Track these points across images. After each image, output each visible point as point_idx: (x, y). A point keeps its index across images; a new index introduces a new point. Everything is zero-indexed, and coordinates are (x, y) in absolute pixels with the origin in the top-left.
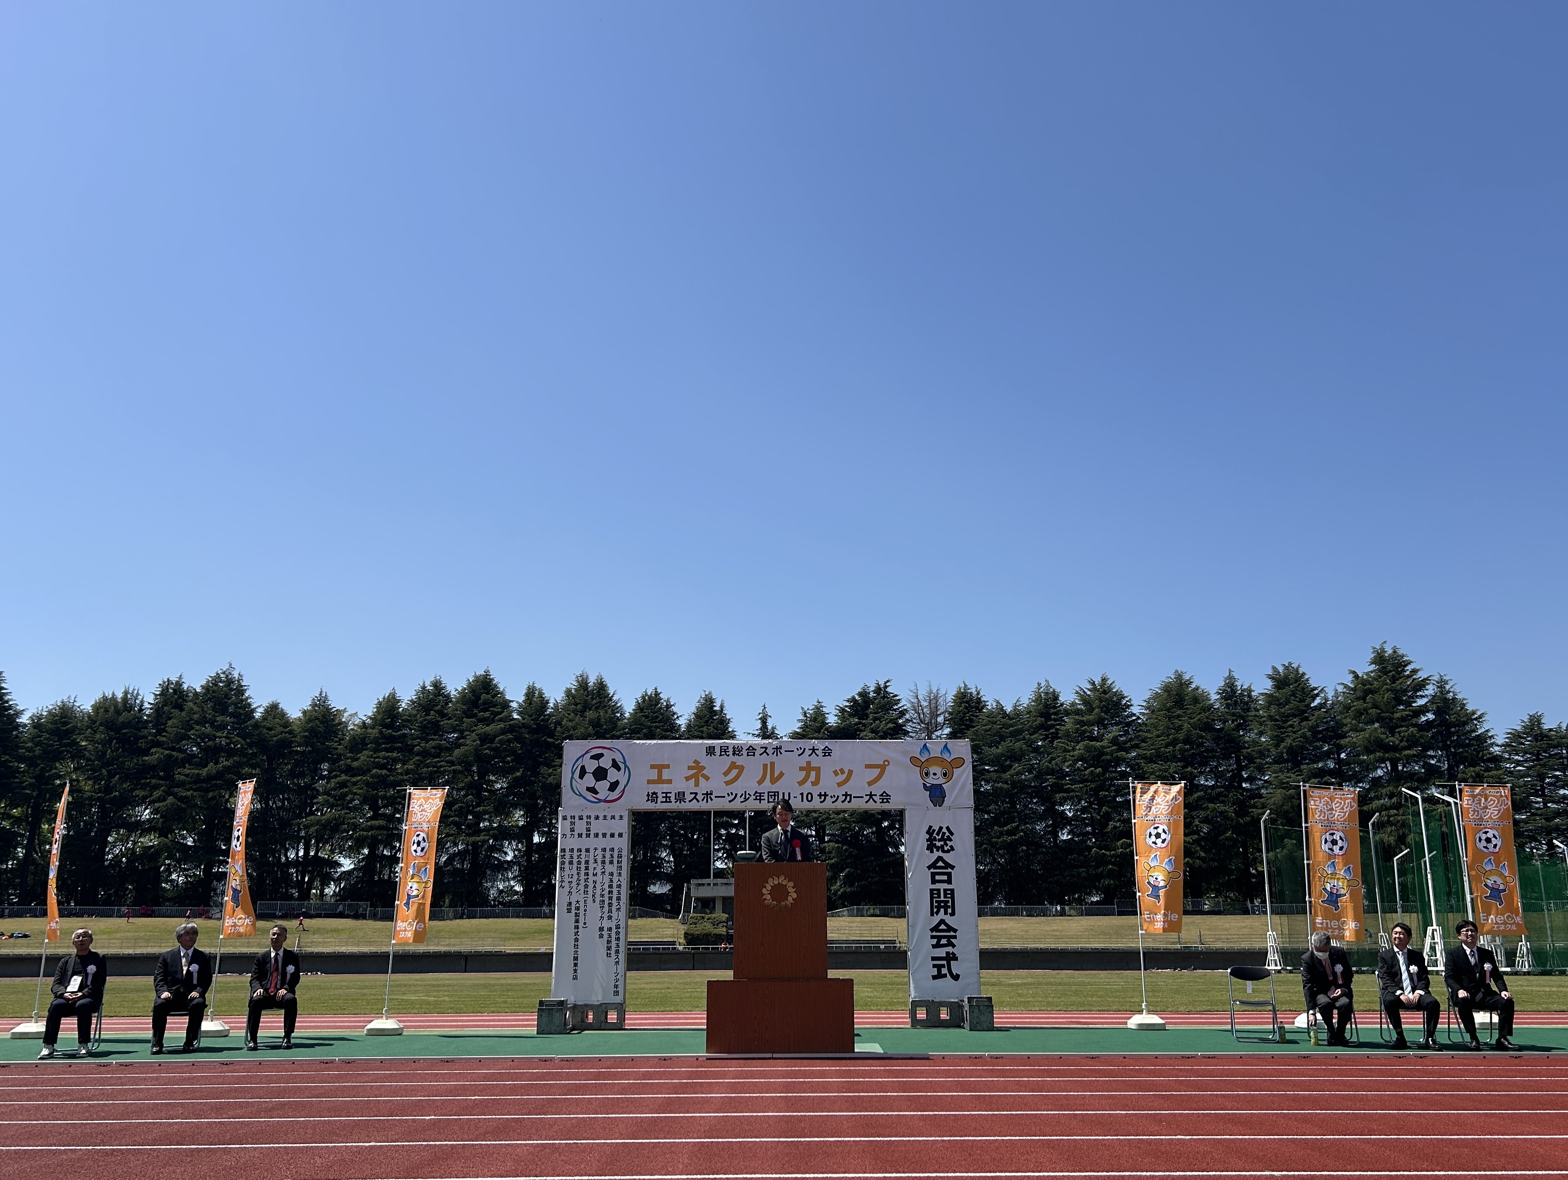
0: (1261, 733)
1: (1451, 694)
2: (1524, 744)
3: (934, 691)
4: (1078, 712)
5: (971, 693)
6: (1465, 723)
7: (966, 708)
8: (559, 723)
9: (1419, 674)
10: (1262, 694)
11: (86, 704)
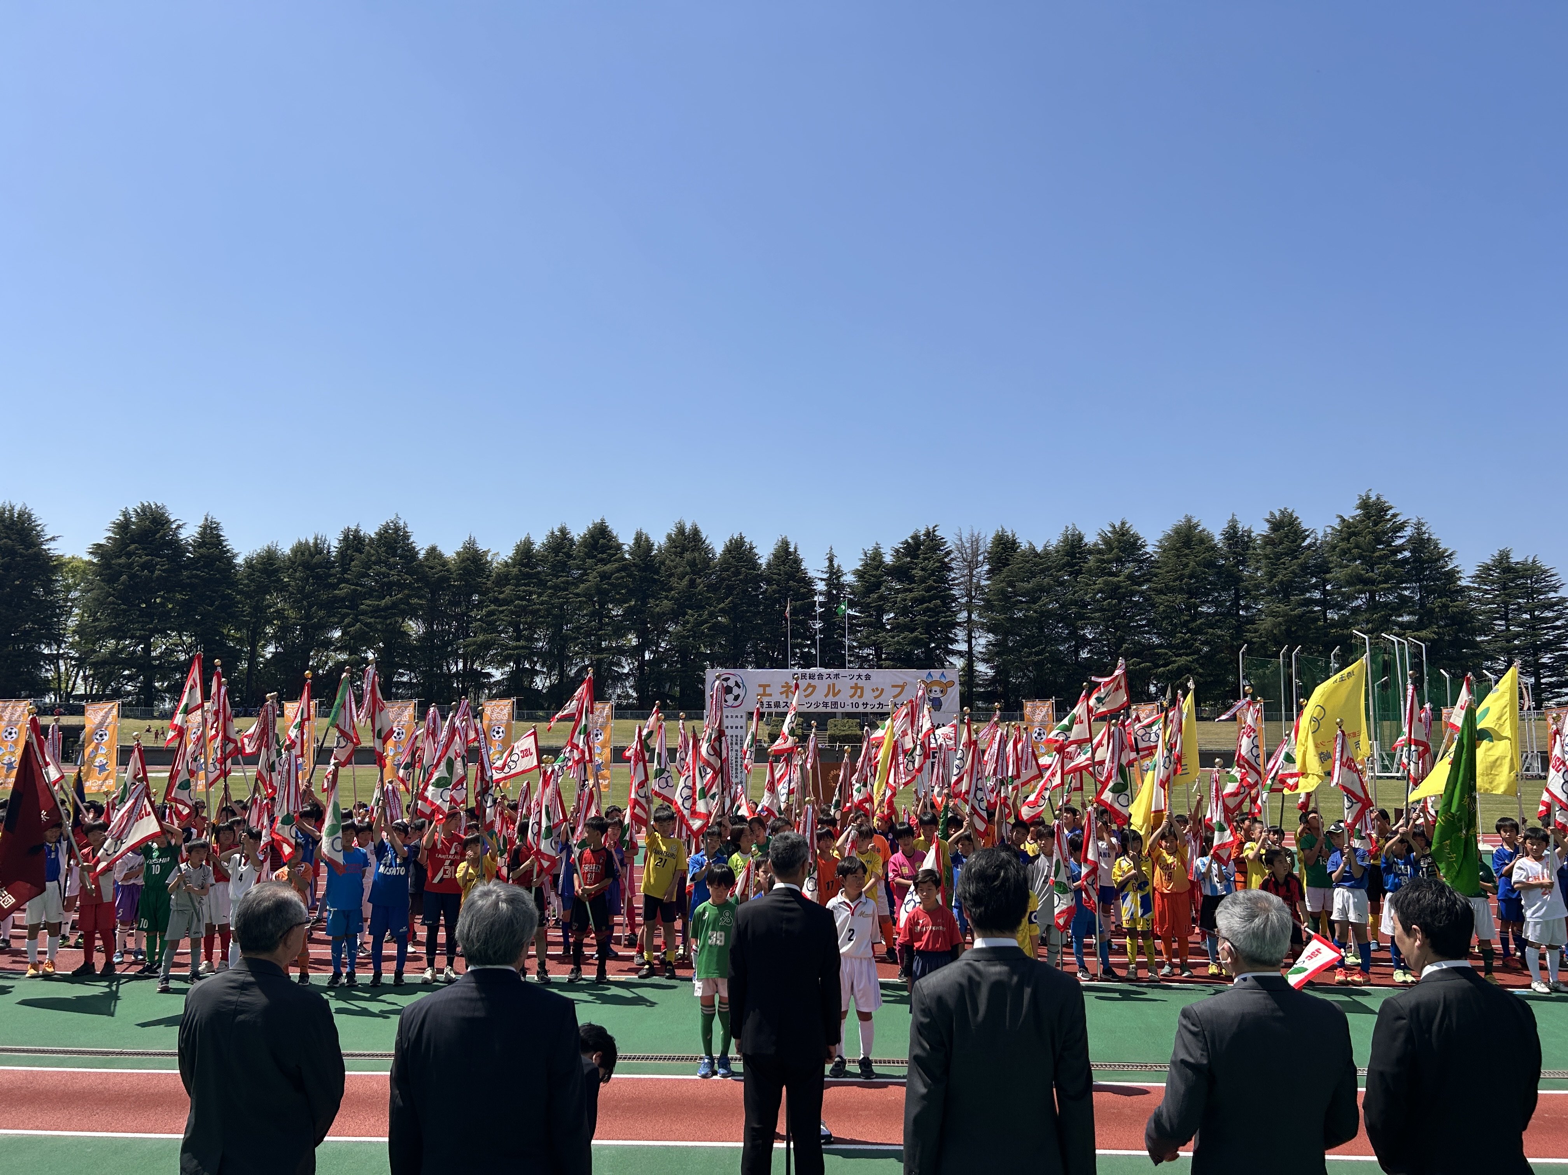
0: (1257, 569)
1: (1427, 535)
2: (1492, 576)
3: (976, 534)
4: (1100, 552)
5: (1007, 536)
6: (1438, 560)
7: (1003, 548)
8: (663, 563)
9: (1399, 518)
10: (1260, 535)
11: (286, 548)
